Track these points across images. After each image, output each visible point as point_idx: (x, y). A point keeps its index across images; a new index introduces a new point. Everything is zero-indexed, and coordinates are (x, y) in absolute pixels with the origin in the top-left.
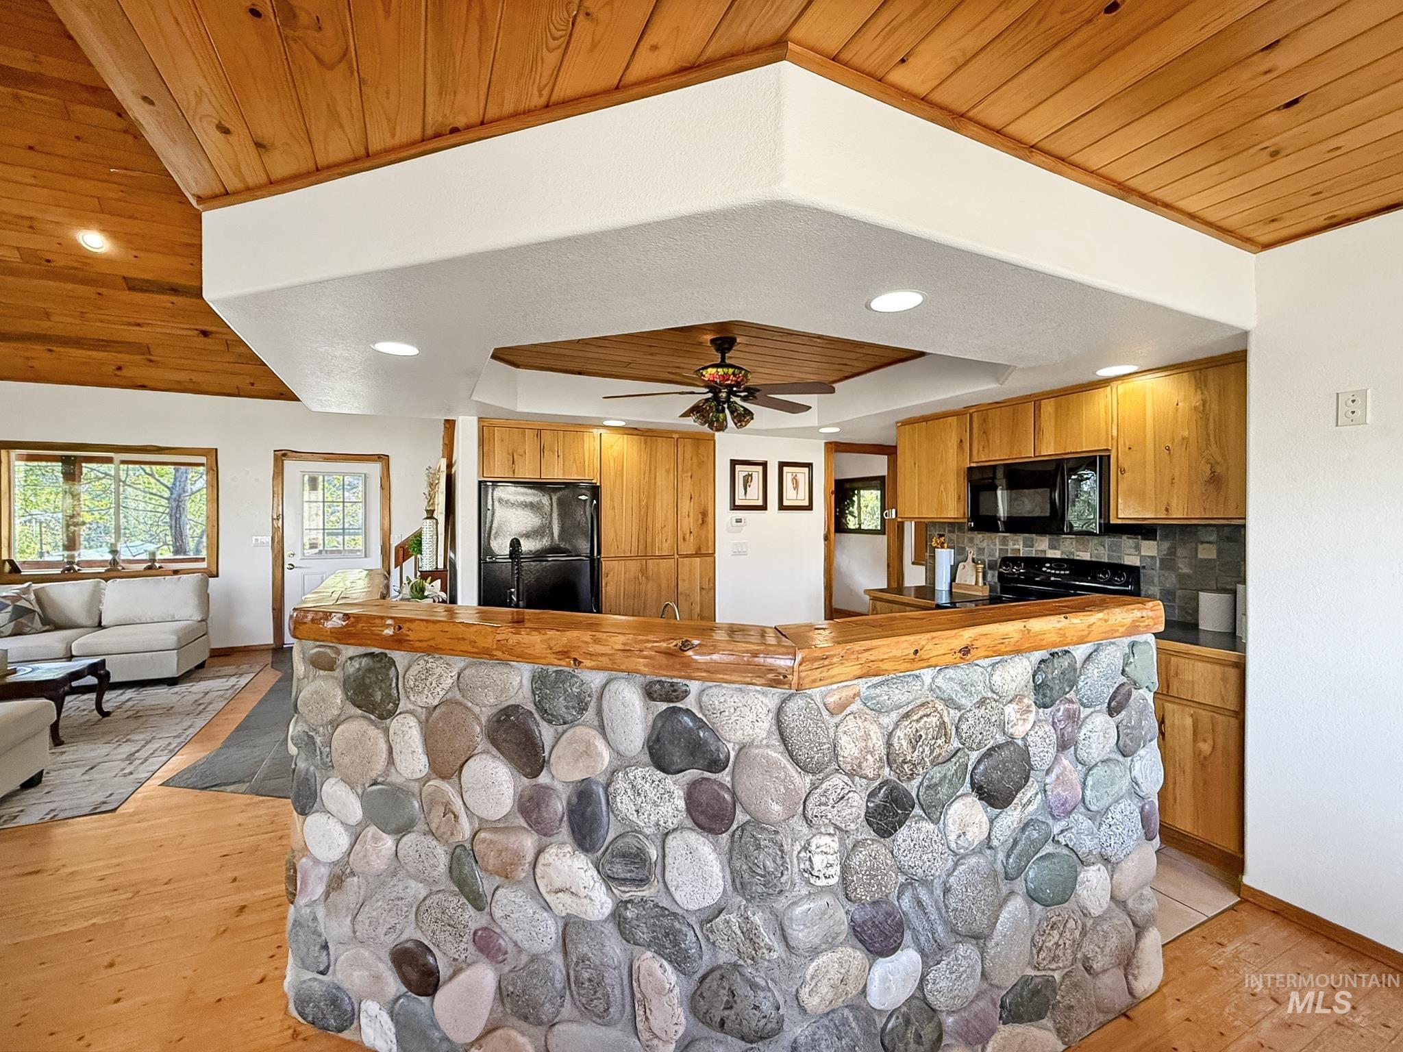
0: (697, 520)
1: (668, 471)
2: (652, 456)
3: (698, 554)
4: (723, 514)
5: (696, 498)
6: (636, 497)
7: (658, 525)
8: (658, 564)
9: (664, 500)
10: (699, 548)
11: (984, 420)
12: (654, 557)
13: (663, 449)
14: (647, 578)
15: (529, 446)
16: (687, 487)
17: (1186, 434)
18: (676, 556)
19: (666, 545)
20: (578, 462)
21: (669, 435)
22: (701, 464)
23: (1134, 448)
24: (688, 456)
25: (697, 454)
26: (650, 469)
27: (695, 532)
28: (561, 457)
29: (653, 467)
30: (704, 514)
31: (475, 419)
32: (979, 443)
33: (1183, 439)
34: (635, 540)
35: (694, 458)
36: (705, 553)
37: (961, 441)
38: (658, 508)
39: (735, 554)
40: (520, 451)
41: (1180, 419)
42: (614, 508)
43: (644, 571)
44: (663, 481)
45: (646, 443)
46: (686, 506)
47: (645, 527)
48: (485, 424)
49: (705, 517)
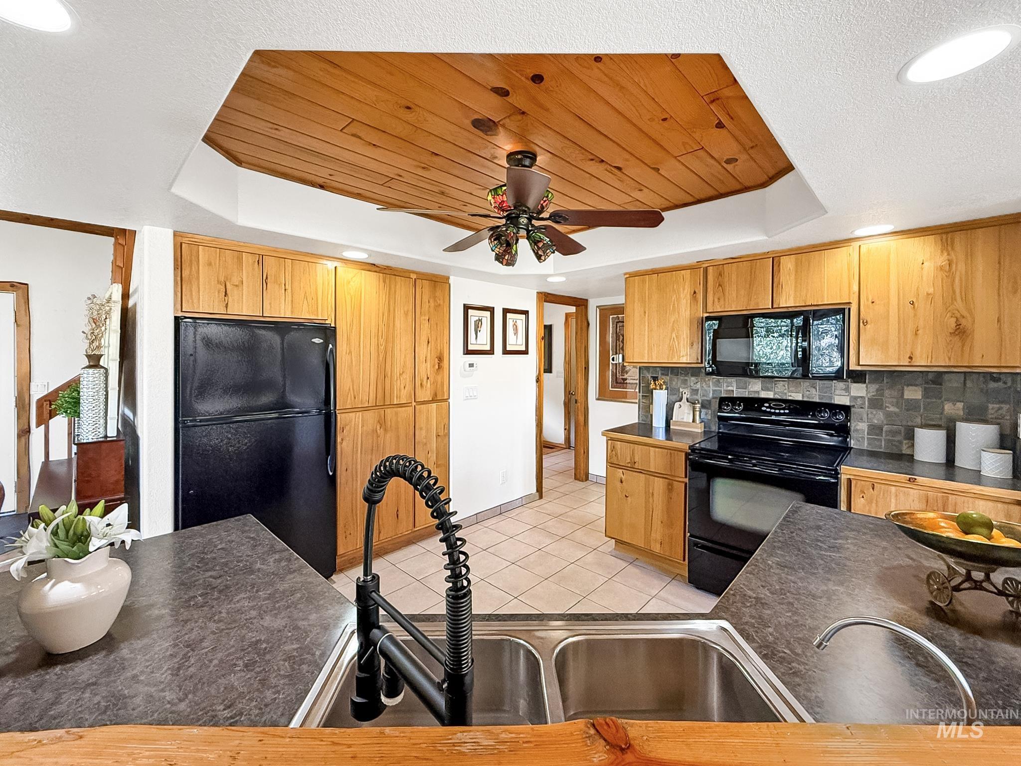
0: (434, 366)
1: (406, 314)
2: (391, 295)
3: (434, 400)
4: (457, 358)
5: (432, 343)
6: (374, 341)
7: (397, 370)
8: (397, 414)
9: (403, 344)
10: (436, 395)
11: (720, 274)
12: (393, 405)
13: (402, 289)
14: (385, 430)
15: (248, 273)
16: (425, 331)
17: (931, 290)
18: (414, 404)
19: (404, 393)
20: (309, 299)
21: (407, 275)
22: (438, 306)
23: (877, 302)
24: (426, 298)
25: (435, 298)
26: (389, 311)
27: (431, 379)
28: (289, 291)
29: (392, 309)
30: (440, 359)
31: (170, 233)
32: (714, 294)
33: (928, 294)
34: (373, 387)
35: (431, 301)
36: (440, 398)
37: (695, 293)
38: (397, 352)
39: (467, 399)
40: (236, 280)
41: (924, 278)
42: (350, 352)
43: (382, 422)
44: (402, 324)
45: (384, 282)
46: (423, 351)
47: (383, 375)
48: (184, 240)
49: (441, 361)
